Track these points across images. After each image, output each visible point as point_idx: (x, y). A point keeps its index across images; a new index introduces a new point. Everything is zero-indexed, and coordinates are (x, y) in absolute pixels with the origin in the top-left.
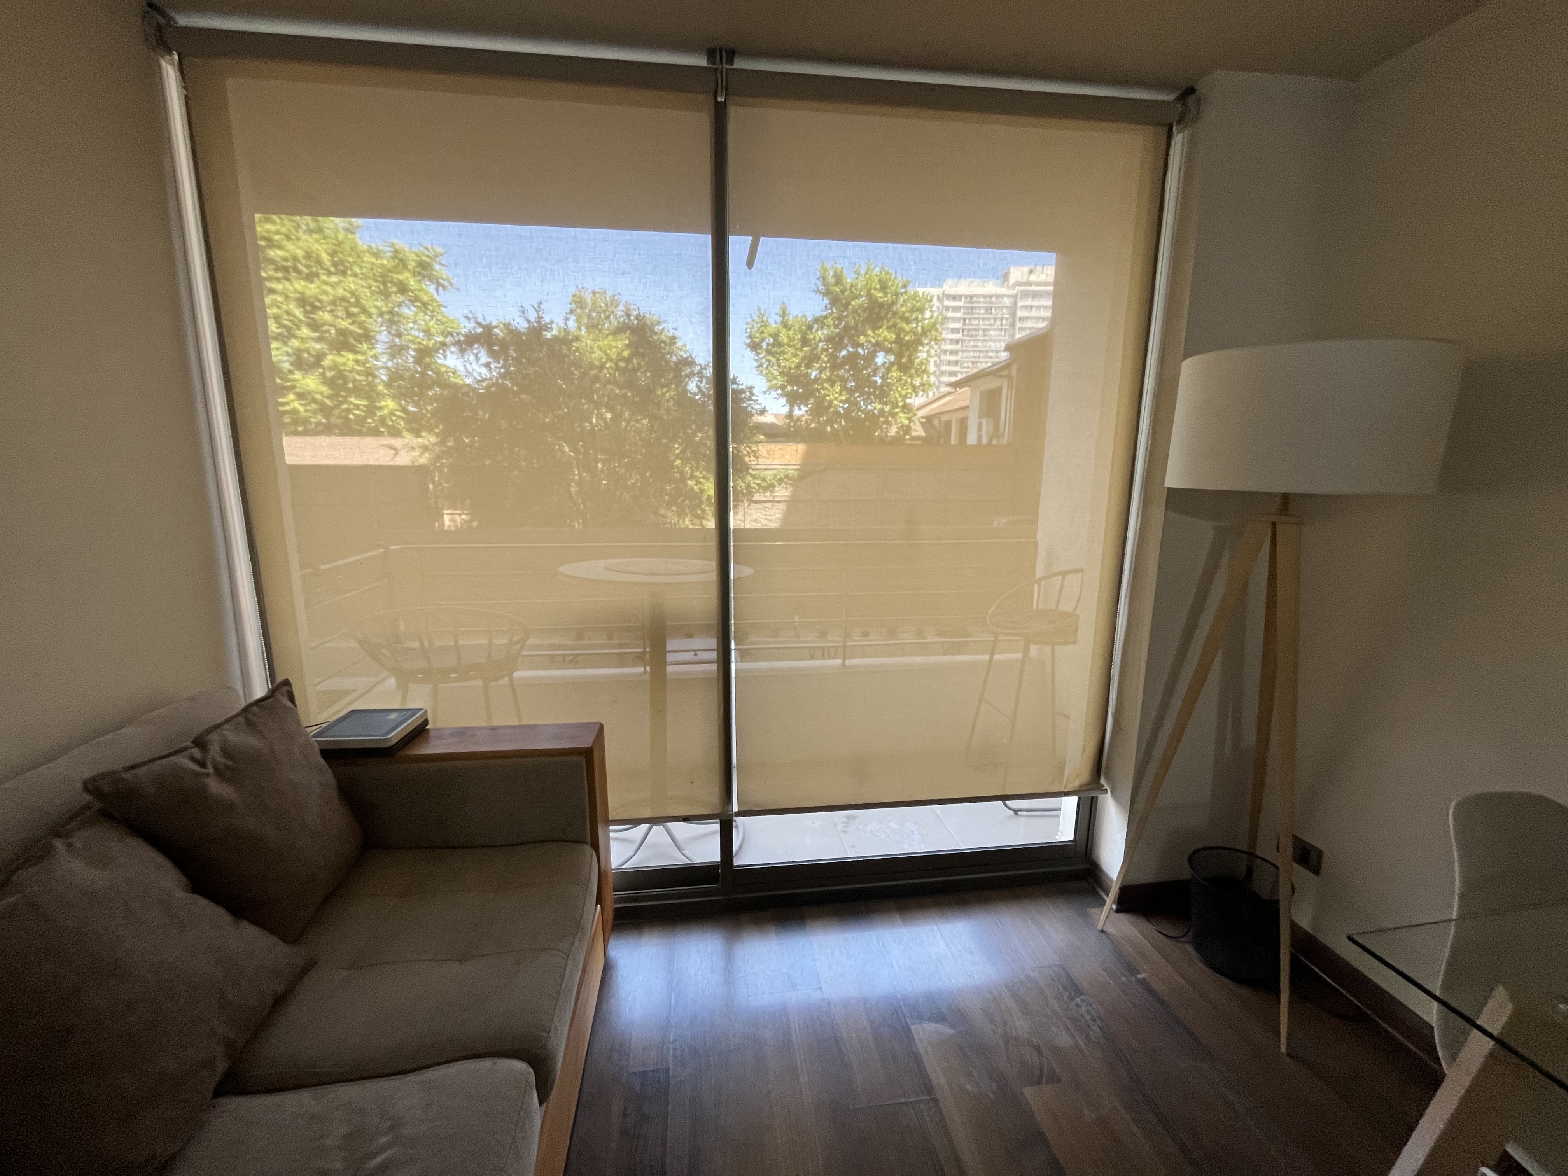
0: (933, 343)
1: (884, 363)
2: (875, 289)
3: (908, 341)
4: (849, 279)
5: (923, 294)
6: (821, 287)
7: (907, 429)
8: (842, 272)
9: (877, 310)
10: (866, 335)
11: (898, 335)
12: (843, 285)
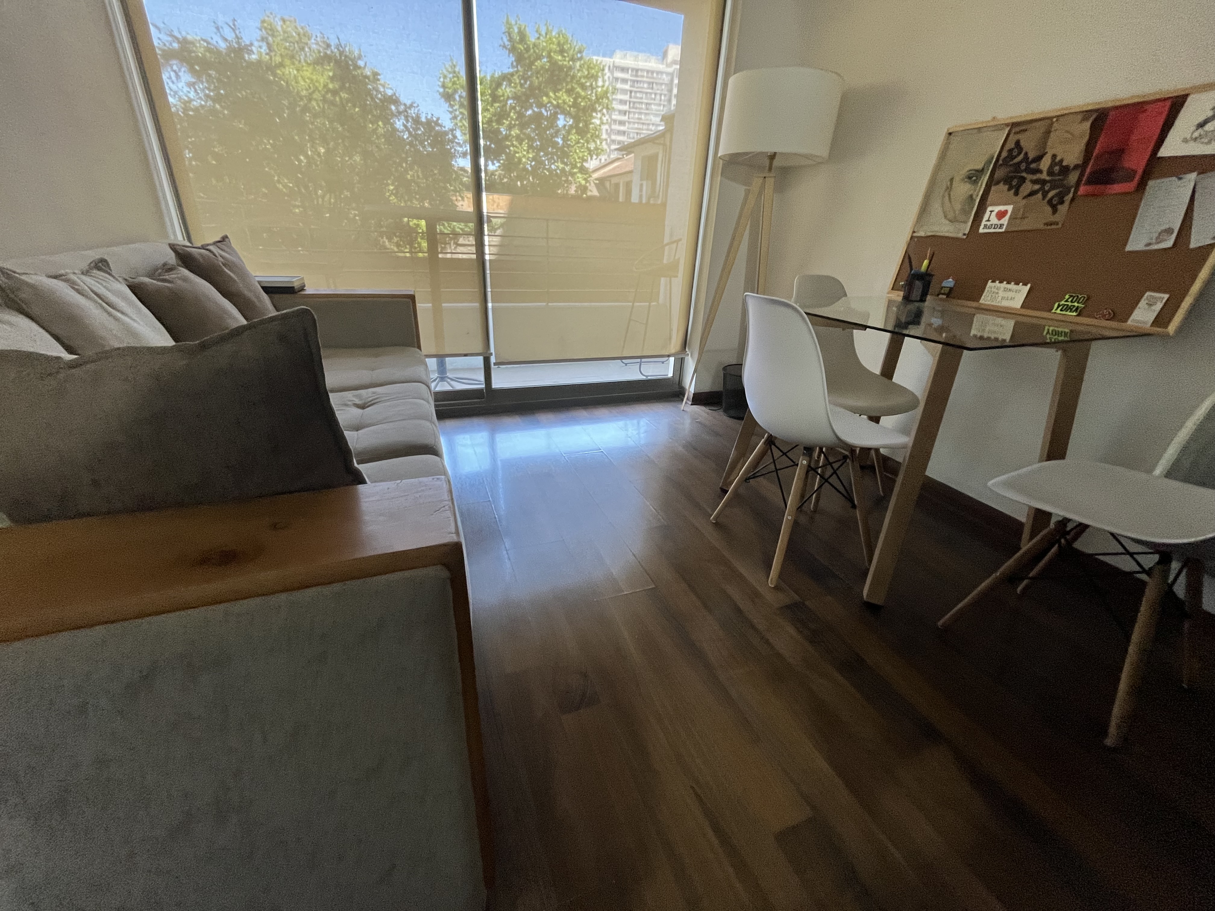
0: (605, 111)
1: (565, 126)
2: (555, 52)
3: (585, 107)
4: (532, 39)
5: (597, 61)
6: (507, 43)
7: (584, 189)
8: (525, 28)
9: (557, 73)
10: (547, 95)
11: (575, 99)
12: (526, 43)
